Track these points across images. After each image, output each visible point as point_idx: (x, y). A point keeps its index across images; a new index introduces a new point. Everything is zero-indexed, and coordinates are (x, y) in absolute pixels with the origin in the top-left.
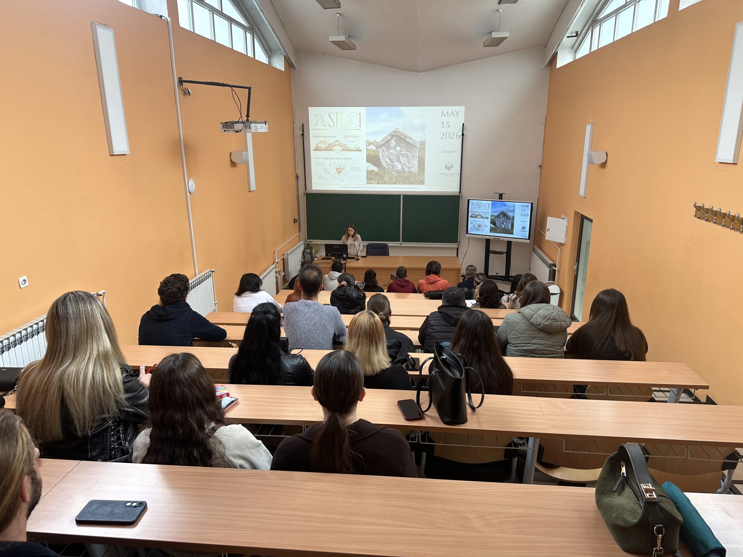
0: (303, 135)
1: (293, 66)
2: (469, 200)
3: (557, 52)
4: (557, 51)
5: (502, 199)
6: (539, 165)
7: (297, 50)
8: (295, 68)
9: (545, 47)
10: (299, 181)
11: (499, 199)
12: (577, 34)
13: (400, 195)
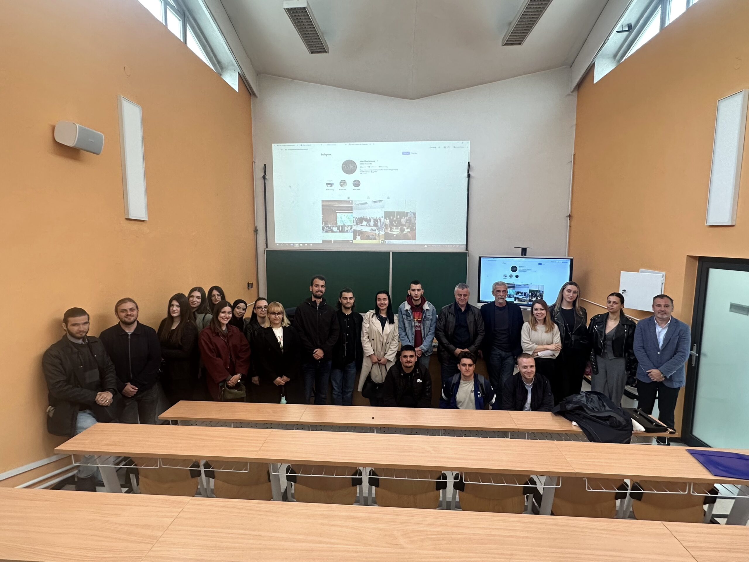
0: (264, 177)
1: (254, 95)
2: (480, 258)
3: (594, 63)
5: (526, 255)
6: (568, 215)
7: (259, 74)
8: (256, 97)
9: (571, 67)
10: (258, 236)
11: (522, 255)
12: (630, 27)
13: (389, 253)
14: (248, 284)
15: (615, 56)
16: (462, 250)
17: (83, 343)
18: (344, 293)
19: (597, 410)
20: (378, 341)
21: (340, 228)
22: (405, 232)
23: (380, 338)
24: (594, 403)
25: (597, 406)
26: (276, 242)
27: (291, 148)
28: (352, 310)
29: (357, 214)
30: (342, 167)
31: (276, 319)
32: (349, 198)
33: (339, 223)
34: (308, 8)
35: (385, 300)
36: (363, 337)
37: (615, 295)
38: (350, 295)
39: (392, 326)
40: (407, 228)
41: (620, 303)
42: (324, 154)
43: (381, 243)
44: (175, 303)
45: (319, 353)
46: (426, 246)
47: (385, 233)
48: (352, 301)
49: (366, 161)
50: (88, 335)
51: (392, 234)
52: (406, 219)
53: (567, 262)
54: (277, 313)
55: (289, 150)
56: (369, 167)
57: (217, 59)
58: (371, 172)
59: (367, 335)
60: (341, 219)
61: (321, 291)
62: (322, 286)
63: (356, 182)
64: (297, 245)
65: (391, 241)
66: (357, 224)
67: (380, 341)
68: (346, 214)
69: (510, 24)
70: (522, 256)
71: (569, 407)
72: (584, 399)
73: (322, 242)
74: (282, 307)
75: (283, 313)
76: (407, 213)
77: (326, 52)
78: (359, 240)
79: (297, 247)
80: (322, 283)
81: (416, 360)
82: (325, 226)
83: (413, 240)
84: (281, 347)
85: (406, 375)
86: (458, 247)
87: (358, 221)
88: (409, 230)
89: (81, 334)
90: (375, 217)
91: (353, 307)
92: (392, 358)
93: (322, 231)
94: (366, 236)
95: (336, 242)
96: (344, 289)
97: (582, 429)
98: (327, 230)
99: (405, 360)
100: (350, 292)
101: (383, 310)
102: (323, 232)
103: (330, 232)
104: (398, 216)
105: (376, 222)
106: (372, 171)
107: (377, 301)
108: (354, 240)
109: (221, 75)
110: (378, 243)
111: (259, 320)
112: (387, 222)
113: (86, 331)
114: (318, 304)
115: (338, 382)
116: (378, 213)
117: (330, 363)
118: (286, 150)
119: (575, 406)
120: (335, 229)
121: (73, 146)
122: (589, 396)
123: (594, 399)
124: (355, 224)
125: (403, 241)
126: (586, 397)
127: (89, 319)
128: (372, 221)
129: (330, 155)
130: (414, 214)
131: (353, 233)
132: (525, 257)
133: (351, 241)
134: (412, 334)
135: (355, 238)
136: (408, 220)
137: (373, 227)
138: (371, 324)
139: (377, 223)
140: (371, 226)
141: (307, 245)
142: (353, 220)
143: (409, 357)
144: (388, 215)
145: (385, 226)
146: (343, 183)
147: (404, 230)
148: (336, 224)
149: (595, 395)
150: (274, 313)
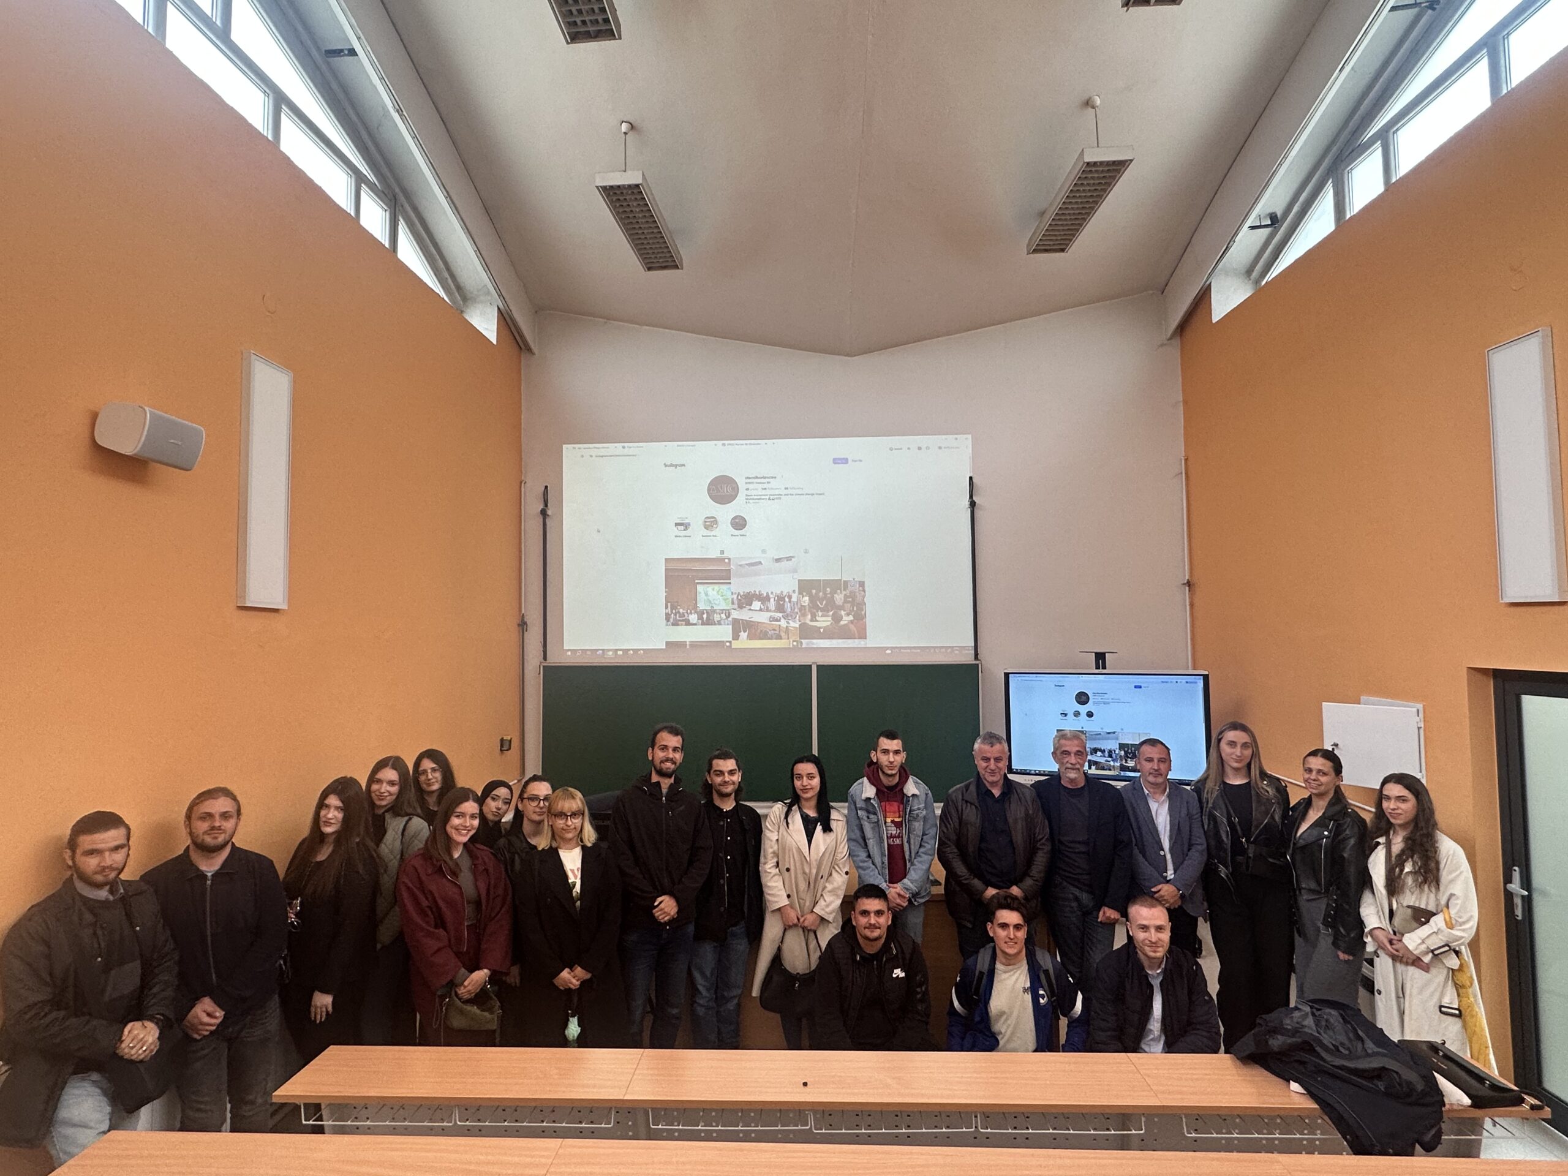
0: (544, 513)
1: (529, 350)
2: (1007, 675)
3: (1210, 283)
4: (1208, 283)
5: (1105, 669)
6: (1186, 581)
7: (540, 310)
8: (533, 354)
9: (1163, 293)
10: (526, 634)
11: (1097, 667)
12: (1274, 220)
13: (811, 666)
14: (502, 740)
15: (1249, 272)
16: (967, 658)
17: (111, 898)
18: (715, 762)
19: (1347, 1052)
20: (799, 872)
21: (705, 616)
22: (842, 623)
23: (802, 864)
24: (1334, 1032)
25: (1342, 1038)
26: (565, 648)
27: (603, 452)
28: (736, 800)
29: (739, 586)
30: (709, 490)
31: (566, 829)
32: (722, 552)
33: (702, 606)
34: (644, 184)
35: (810, 776)
36: (765, 864)
37: (1320, 754)
38: (730, 764)
39: (830, 837)
40: (848, 614)
41: (1333, 774)
42: (671, 465)
43: (791, 646)
44: (333, 801)
45: (666, 907)
46: (888, 652)
47: (800, 625)
48: (737, 778)
49: (757, 477)
50: (123, 877)
51: (816, 626)
52: (845, 595)
53: (1196, 683)
54: (569, 814)
55: (596, 456)
56: (765, 489)
57: (457, 282)
58: (769, 499)
59: (775, 860)
60: (706, 598)
61: (673, 761)
62: (675, 749)
63: (737, 521)
64: (611, 653)
65: (815, 641)
66: (741, 607)
67: (804, 873)
68: (716, 587)
69: (1042, 214)
70: (1097, 671)
71: (1277, 1042)
72: (1309, 1021)
73: (664, 647)
74: (581, 799)
75: (583, 814)
76: (846, 582)
77: (676, 267)
78: (744, 641)
79: (610, 659)
80: (674, 741)
81: (890, 922)
82: (672, 612)
83: (860, 638)
84: (574, 894)
85: (868, 959)
86: (957, 652)
87: (743, 601)
88: (851, 618)
89: (105, 874)
90: (779, 592)
91: (738, 792)
92: (831, 913)
93: (665, 621)
94: (759, 631)
95: (695, 645)
96: (717, 753)
97: (1319, 1105)
98: (675, 619)
99: (863, 921)
100: (731, 758)
101: (807, 800)
102: (667, 625)
103: (682, 625)
104: (828, 589)
105: (781, 603)
106: (771, 497)
107: (795, 781)
108: (733, 642)
109: (462, 312)
110: (786, 646)
111: (527, 827)
112: (804, 602)
113: (120, 866)
114: (664, 791)
115: (708, 973)
116: (784, 584)
117: (691, 929)
118: (591, 456)
119: (1290, 1041)
120: (693, 618)
121: (135, 454)
122: (1319, 1013)
123: (1332, 1020)
124: (736, 606)
125: (840, 641)
126: (1313, 1014)
127: (128, 840)
128: (772, 600)
129: (684, 465)
130: (862, 584)
131: (731, 627)
132: (1104, 671)
133: (728, 644)
134: (883, 854)
135: (736, 637)
136: (849, 597)
137: (774, 611)
138: (782, 834)
139: (783, 605)
140: (770, 611)
141: (631, 652)
142: (733, 599)
143: (872, 915)
144: (805, 586)
145: (800, 610)
146: (711, 523)
147: (841, 619)
148: (695, 606)
149: (1333, 1008)
150: (562, 815)
